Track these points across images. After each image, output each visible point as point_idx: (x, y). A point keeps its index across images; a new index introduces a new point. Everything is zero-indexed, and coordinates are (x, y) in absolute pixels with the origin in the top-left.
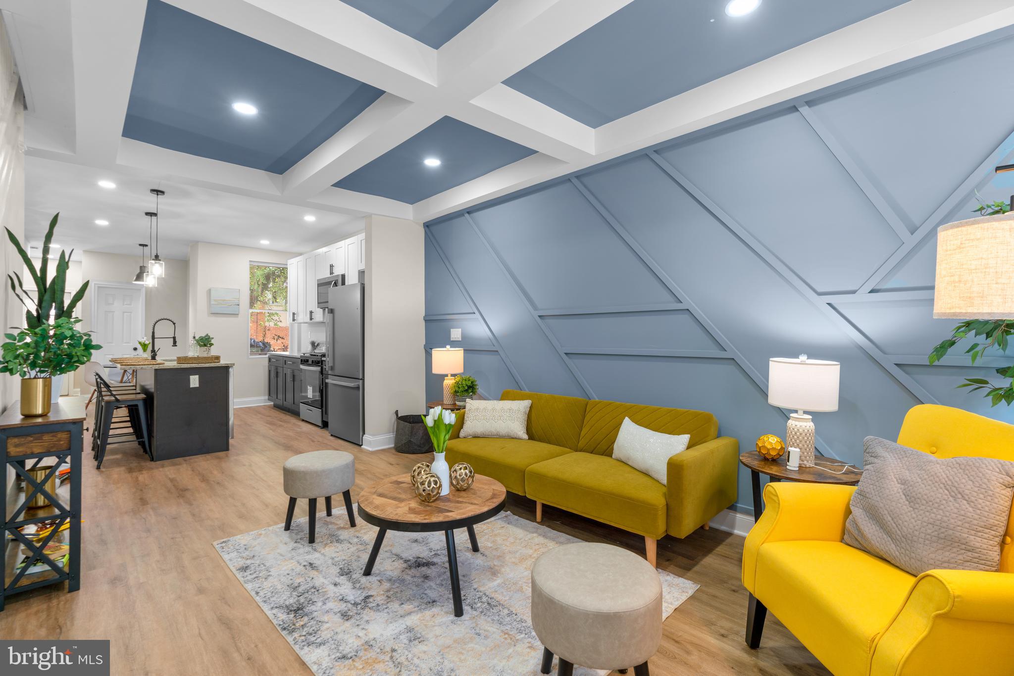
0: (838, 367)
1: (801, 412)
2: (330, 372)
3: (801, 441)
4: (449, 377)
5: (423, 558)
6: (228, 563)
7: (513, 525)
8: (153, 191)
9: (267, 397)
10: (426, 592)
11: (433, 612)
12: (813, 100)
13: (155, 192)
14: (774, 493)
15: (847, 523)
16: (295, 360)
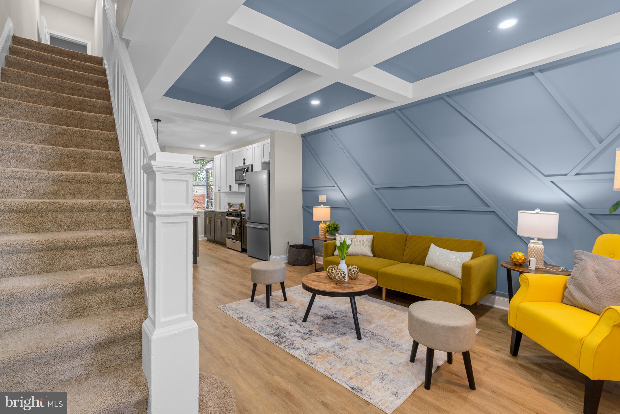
0: (558, 215)
1: (536, 239)
2: (248, 220)
3: (536, 255)
4: (322, 222)
5: (330, 315)
6: (231, 315)
7: (370, 301)
8: (156, 120)
9: (203, 235)
10: (338, 329)
11: (346, 337)
12: (543, 69)
13: (157, 121)
14: (526, 278)
15: (565, 293)
16: (222, 214)
